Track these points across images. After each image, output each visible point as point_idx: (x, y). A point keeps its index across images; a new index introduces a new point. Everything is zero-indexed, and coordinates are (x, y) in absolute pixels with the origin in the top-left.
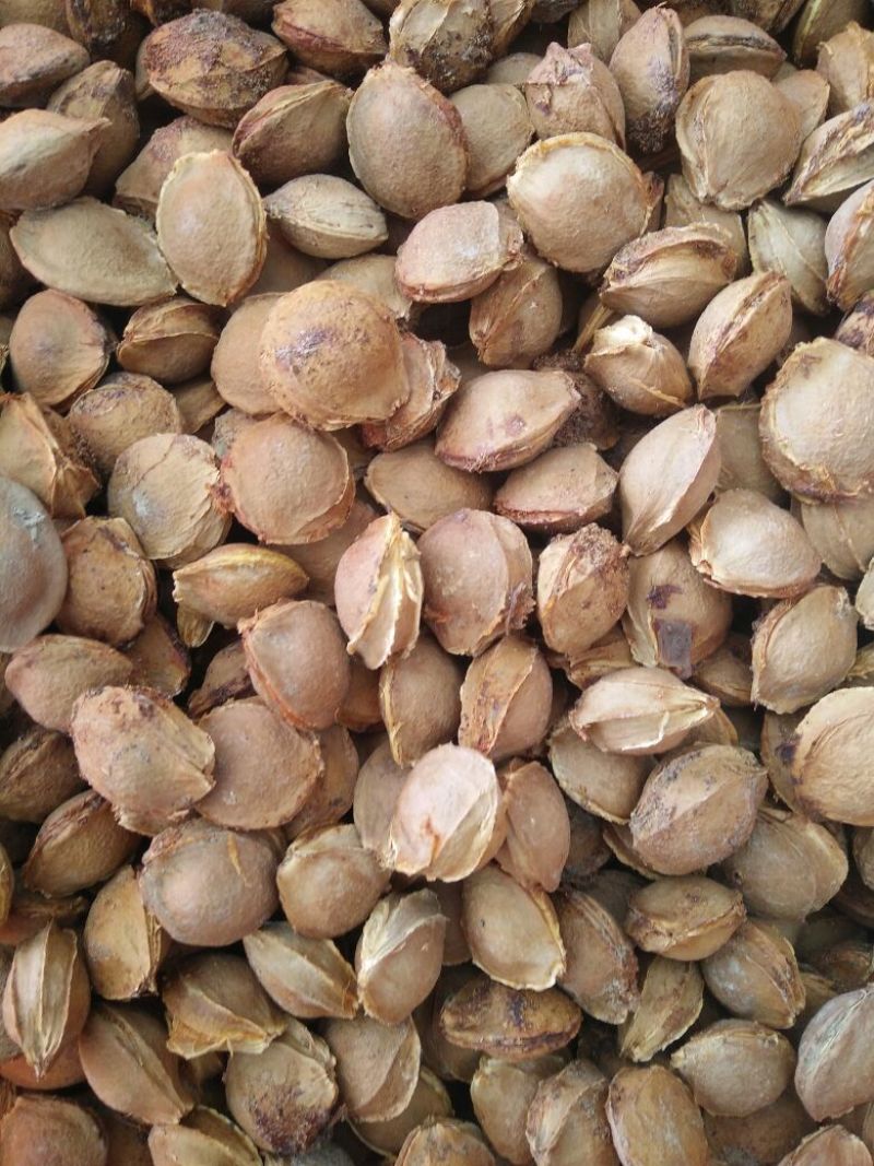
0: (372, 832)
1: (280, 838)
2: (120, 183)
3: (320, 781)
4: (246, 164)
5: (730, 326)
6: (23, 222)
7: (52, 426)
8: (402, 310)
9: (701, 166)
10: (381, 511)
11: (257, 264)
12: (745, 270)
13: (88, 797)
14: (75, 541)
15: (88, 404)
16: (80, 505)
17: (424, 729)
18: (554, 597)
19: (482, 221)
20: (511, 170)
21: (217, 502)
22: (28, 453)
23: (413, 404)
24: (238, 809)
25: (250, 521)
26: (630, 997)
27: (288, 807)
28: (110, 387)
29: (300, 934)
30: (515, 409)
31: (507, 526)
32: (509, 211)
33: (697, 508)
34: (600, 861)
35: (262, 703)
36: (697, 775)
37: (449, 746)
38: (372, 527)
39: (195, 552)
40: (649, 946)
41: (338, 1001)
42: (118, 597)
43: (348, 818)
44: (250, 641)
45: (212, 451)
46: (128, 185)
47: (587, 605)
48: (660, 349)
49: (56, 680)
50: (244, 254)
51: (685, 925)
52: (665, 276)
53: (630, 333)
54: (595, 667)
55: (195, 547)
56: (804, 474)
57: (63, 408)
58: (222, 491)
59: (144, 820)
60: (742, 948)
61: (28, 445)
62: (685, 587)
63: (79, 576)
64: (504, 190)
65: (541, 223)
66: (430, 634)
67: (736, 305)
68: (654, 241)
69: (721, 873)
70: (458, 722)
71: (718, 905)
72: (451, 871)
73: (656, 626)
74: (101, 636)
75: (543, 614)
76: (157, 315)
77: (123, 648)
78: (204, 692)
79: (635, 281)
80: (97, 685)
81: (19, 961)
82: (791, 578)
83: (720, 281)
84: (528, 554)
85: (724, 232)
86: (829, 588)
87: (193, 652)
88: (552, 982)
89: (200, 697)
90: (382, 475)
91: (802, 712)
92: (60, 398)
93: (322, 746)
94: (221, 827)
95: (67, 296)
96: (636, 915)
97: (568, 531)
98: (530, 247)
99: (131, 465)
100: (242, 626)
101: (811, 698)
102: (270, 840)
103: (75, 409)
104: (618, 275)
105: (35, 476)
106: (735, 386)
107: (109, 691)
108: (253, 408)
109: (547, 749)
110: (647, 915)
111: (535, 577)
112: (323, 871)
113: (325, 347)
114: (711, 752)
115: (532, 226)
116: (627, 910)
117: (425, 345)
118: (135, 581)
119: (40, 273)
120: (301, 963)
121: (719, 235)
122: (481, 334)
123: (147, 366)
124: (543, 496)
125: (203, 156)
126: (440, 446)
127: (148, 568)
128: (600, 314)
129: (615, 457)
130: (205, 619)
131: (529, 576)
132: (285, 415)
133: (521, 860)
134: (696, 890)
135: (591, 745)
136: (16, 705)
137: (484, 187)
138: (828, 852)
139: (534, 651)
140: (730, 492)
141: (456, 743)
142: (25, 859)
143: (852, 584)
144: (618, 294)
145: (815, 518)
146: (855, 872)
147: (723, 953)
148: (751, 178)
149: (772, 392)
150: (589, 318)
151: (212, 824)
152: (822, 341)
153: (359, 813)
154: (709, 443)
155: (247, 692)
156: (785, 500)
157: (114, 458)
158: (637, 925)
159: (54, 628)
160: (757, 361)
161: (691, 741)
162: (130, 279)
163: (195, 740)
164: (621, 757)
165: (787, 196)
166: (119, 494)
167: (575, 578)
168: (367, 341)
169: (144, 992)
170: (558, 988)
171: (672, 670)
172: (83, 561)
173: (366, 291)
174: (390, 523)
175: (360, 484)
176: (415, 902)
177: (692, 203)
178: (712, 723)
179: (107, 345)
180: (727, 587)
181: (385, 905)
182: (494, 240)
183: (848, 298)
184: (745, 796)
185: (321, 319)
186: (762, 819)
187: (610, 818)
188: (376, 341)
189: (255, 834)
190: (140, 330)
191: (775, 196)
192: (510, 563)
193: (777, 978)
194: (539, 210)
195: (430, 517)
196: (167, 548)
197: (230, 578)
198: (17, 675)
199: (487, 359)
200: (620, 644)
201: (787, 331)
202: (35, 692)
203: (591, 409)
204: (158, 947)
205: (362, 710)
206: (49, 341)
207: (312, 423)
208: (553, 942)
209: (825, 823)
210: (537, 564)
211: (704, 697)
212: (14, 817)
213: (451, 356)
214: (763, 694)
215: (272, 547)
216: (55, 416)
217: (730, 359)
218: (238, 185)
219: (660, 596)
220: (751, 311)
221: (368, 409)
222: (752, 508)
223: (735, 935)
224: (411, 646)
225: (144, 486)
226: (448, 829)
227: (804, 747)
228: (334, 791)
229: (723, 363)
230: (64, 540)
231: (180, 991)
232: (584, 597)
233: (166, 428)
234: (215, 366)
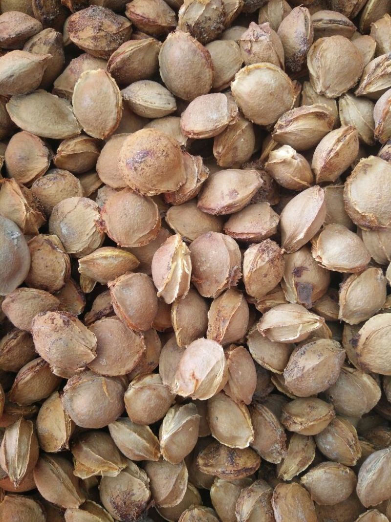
0: (167, 377)
1: (126, 380)
2: (56, 83)
3: (144, 354)
4: (113, 76)
5: (331, 150)
6: (12, 101)
7: (24, 193)
8: (183, 142)
9: (318, 78)
10: (173, 232)
11: (118, 120)
12: (338, 125)
13: (39, 361)
14: (35, 245)
15: (41, 183)
16: (36, 229)
17: (191, 331)
18: (250, 272)
19: (220, 102)
20: (233, 79)
21: (99, 228)
22: (13, 205)
23: (188, 184)
24: (107, 367)
25: (114, 237)
26: (283, 452)
27: (130, 366)
28: (50, 175)
29: (134, 423)
30: (234, 187)
31: (229, 239)
32: (232, 97)
33: (316, 232)
34: (270, 390)
35: (118, 319)
36: (314, 352)
37: (203, 339)
38: (169, 240)
39: (89, 250)
40: (292, 429)
41: (151, 453)
42: (53, 271)
43: (156, 371)
44: (113, 291)
45: (97, 205)
46: (60, 84)
47: (266, 276)
48: (299, 160)
49: (25, 308)
50: (112, 116)
51: (308, 420)
52: (302, 127)
53: (286, 153)
54: (268, 303)
55: (89, 248)
56: (363, 217)
57: (29, 185)
58: (101, 223)
59: (64, 371)
60: (333, 430)
61: (13, 202)
62: (310, 267)
63: (36, 261)
64: (229, 88)
65: (246, 103)
66: (195, 288)
67: (334, 141)
68: (297, 112)
69: (324, 396)
70: (207, 328)
71: (323, 411)
72: (203, 396)
73: (297, 285)
74: (46, 289)
75: (246, 280)
76: (72, 143)
77: (55, 293)
78: (92, 313)
79: (289, 129)
80: (44, 311)
81: (7, 435)
82: (357, 264)
83: (326, 130)
84: (239, 252)
85: (328, 108)
86: (374, 268)
87: (87, 295)
88: (248, 445)
89: (90, 316)
90: (173, 216)
91: (361, 324)
92: (28, 180)
93: (145, 338)
94: (99, 375)
95: (31, 134)
96: (286, 415)
97: (258, 242)
98: (241, 114)
99: (60, 211)
100: (110, 284)
101: (365, 318)
102: (121, 381)
103: (35, 185)
104: (281, 127)
105: (16, 216)
106: (332, 177)
107: (49, 313)
108: (115, 186)
109: (246, 340)
110: (291, 415)
111: (242, 263)
112: (145, 395)
113: (148, 159)
114: (320, 342)
115: (242, 104)
116: (282, 412)
117: (193, 158)
118: (61, 263)
119: (19, 124)
120: (135, 436)
121: (326, 109)
122: (218, 153)
123: (67, 166)
124: (246, 226)
125: (94, 72)
126: (200, 203)
127: (67, 258)
128: (272, 144)
129: (278, 209)
130: (92, 281)
131: (239, 262)
132: (130, 189)
133: (235, 390)
134: (313, 404)
135: (266, 338)
136: (6, 318)
137: (220, 86)
138: (372, 387)
139: (241, 296)
140: (330, 225)
141: (206, 337)
142: (10, 388)
143: (384, 267)
144: (281, 135)
145: (368, 237)
146: (384, 396)
147: (325, 432)
148: (341, 84)
149: (349, 180)
150: (267, 145)
151: (95, 373)
152: (372, 157)
153: (161, 369)
154: (321, 203)
155: (112, 314)
156: (354, 228)
157: (52, 207)
158: (286, 419)
159: (24, 285)
160: (343, 167)
161: (311, 337)
162: (60, 127)
163: (88, 336)
164: (280, 344)
165: (357, 92)
166: (54, 224)
167: (260, 263)
168: (167, 156)
169: (63, 449)
170: (250, 447)
171: (303, 305)
172: (38, 254)
173: (167, 133)
174: (177, 238)
175: (163, 220)
176: (186, 409)
177: (314, 95)
178: (321, 329)
179: (49, 157)
180: (328, 268)
181: (173, 410)
182: (225, 111)
183: (384, 138)
184: (336, 362)
185: (147, 146)
186: (343, 372)
187: (275, 371)
188: (171, 156)
189: (114, 378)
190: (64, 150)
191: (351, 92)
192: (231, 256)
193: (349, 443)
194: (245, 97)
195: (195, 235)
196: (76, 248)
197: (104, 262)
198: (7, 306)
199: (221, 164)
200: (280, 293)
201: (356, 153)
202: (15, 314)
203: (268, 187)
204: (70, 429)
205: (163, 322)
206: (23, 155)
207: (142, 193)
208: (248, 427)
209: (371, 374)
210: (243, 257)
211: (317, 317)
212: (5, 369)
213: (205, 163)
214: (344, 316)
215: (124, 249)
216: (25, 188)
217: (331, 165)
218: (109, 85)
219: (298, 272)
220: (341, 144)
221: (168, 186)
222: (340, 232)
223: (330, 424)
224: (186, 293)
225: (66, 221)
226: (202, 376)
227: (362, 340)
228: (150, 358)
229: (328, 167)
230: (29, 245)
231: (80, 449)
232: (264, 272)
233: (76, 194)
234: (98, 166)
